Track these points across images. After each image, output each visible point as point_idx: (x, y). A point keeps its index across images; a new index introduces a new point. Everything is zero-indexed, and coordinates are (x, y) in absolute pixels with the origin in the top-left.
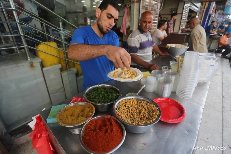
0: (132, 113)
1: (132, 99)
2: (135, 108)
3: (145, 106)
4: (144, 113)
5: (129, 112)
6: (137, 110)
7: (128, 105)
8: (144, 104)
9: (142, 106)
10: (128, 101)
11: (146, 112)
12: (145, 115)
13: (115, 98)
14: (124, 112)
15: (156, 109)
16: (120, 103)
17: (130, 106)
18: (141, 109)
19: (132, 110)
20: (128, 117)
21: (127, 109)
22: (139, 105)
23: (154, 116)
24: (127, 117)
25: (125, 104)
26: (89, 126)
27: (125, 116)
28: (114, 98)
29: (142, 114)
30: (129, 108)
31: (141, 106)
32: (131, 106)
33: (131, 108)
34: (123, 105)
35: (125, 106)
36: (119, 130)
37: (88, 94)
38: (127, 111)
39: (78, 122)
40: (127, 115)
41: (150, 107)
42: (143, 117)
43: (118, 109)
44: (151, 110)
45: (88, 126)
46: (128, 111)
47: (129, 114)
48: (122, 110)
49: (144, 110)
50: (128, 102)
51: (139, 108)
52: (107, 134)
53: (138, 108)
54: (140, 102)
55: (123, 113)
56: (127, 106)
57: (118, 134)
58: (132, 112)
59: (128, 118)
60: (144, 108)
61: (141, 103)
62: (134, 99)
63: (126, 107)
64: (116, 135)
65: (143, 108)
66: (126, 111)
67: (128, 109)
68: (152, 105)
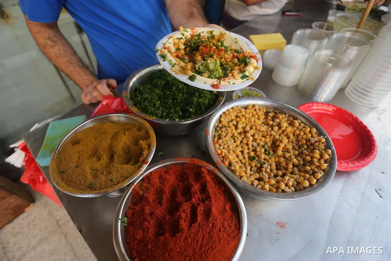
0: (253, 146)
1: (254, 106)
2: (261, 134)
3: (290, 129)
4: (286, 150)
5: (247, 144)
6: (268, 140)
7: (244, 125)
8: (285, 125)
9: (280, 128)
10: (244, 113)
11: (290, 147)
12: (288, 155)
13: (209, 102)
14: (235, 144)
15: (319, 141)
16: (222, 119)
17: (248, 128)
18: (277, 137)
19: (255, 140)
20: (244, 158)
21: (240, 134)
22: (272, 127)
23: (318, 164)
24: (241, 158)
25: (235, 123)
26: (141, 193)
27: (237, 157)
28: (207, 102)
29: (280, 152)
30: (245, 132)
31: (276, 128)
32: (251, 128)
33: (252, 132)
34: (231, 124)
35: (236, 128)
36: (228, 207)
37: (136, 90)
38: (241, 142)
39: (112, 180)
40: (242, 152)
41: (303, 133)
42: (282, 160)
43: (219, 135)
44: (304, 142)
45: (138, 193)
46: (245, 141)
47: (246, 151)
48: (227, 138)
49: (285, 140)
50: (243, 116)
51: (274, 133)
52: (195, 226)
53: (269, 133)
54: (271, 115)
55: (231, 147)
56: (240, 126)
57: (226, 223)
58: (255, 144)
59: (244, 161)
60: (285, 133)
61: (278, 121)
62: (257, 107)
63: (239, 130)
64: (222, 229)
65: (283, 136)
66: (238, 143)
67: (243, 136)
68: (308, 129)
